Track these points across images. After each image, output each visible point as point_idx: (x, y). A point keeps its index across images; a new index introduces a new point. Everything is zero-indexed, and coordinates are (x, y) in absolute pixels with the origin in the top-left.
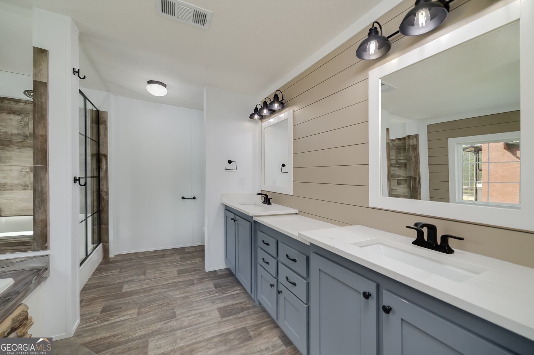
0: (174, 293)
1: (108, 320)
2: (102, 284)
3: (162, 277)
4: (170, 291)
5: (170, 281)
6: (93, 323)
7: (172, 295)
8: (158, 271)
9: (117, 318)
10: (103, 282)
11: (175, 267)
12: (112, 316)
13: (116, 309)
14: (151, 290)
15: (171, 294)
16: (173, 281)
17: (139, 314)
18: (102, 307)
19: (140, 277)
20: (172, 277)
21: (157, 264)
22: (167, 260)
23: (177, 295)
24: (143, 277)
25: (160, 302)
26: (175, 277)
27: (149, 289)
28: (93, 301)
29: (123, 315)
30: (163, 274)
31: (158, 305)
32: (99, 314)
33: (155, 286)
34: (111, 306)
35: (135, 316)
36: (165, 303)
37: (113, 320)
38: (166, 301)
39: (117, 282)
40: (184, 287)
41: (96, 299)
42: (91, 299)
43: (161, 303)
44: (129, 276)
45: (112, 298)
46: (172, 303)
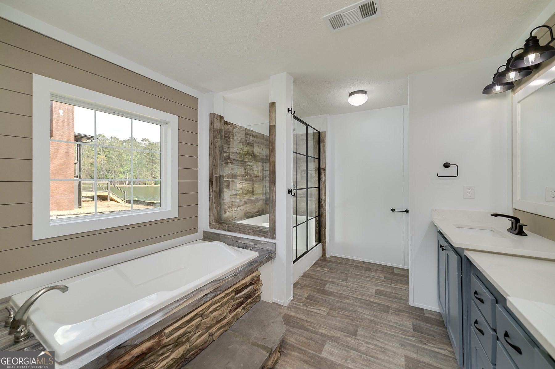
0: (363, 311)
1: (307, 307)
2: (314, 276)
3: (359, 290)
4: (362, 307)
5: (364, 298)
6: (299, 303)
7: (361, 312)
8: (358, 282)
9: (313, 309)
10: (315, 275)
11: (375, 285)
12: (311, 305)
13: (315, 301)
14: (345, 298)
15: (360, 310)
16: (368, 298)
17: (328, 314)
18: (308, 295)
19: (342, 282)
20: (368, 294)
21: (360, 275)
22: (370, 275)
23: (367, 314)
24: (343, 283)
25: (348, 313)
26: (372, 295)
27: (344, 296)
28: (305, 287)
29: (318, 308)
30: (361, 287)
31: (345, 315)
32: (304, 299)
33: (349, 296)
34: (313, 296)
35: (325, 314)
36: (352, 317)
37: (311, 309)
38: (354, 315)
39: (324, 279)
40: (376, 310)
41: (307, 286)
42: (305, 285)
43: (348, 315)
44: (334, 278)
45: (316, 291)
46: (359, 320)
